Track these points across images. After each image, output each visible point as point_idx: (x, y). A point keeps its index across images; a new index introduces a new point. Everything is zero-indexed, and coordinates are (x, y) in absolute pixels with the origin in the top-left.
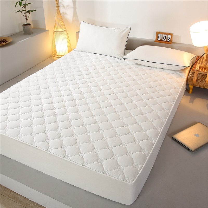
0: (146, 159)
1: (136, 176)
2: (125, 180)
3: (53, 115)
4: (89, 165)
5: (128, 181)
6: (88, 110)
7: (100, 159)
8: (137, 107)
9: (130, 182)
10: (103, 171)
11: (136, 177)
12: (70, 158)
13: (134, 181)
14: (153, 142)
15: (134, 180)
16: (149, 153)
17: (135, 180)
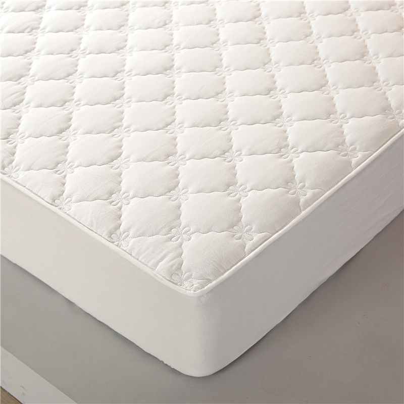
0: (293, 218)
1: (226, 271)
2: (175, 278)
3: (28, 30)
4: (74, 207)
5: (186, 284)
6: (161, 24)
7: (121, 192)
8: (358, 31)
9: (191, 288)
10: (110, 234)
11: (223, 274)
12: (21, 175)
13: (206, 288)
14: (354, 161)
15: (210, 281)
16: (315, 197)
17: (214, 283)
